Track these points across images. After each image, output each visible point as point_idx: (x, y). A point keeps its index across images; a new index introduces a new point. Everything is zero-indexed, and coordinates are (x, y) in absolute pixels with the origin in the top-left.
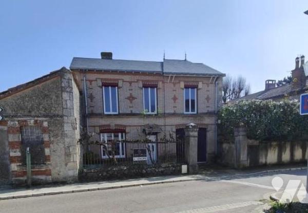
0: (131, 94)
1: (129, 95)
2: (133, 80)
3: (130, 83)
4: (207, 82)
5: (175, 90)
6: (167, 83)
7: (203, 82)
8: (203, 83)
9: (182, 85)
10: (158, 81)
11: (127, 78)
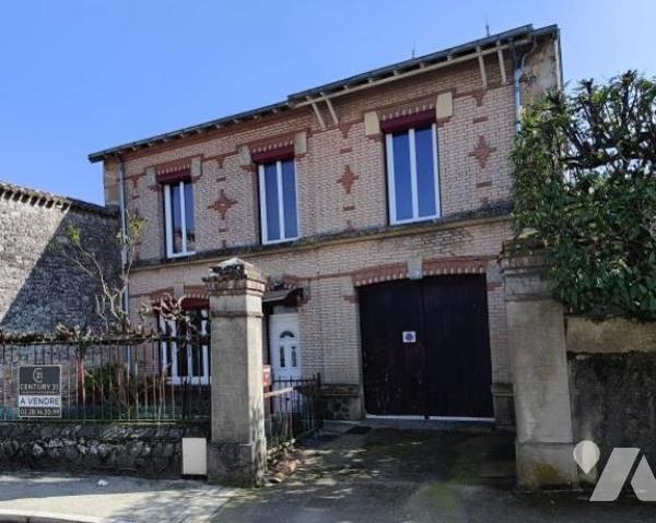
0: (222, 191)
1: (216, 197)
2: (226, 151)
3: (220, 159)
4: (469, 87)
5: (349, 150)
6: (319, 131)
7: (454, 91)
8: (455, 96)
9: (372, 124)
10: (293, 134)
11: (212, 147)
